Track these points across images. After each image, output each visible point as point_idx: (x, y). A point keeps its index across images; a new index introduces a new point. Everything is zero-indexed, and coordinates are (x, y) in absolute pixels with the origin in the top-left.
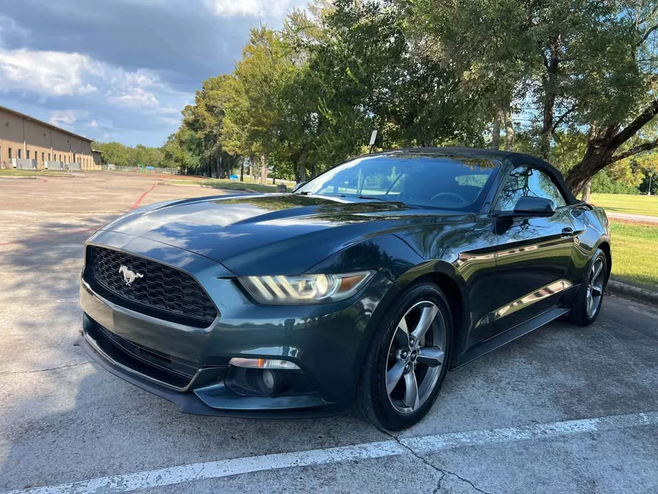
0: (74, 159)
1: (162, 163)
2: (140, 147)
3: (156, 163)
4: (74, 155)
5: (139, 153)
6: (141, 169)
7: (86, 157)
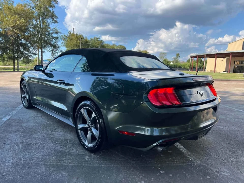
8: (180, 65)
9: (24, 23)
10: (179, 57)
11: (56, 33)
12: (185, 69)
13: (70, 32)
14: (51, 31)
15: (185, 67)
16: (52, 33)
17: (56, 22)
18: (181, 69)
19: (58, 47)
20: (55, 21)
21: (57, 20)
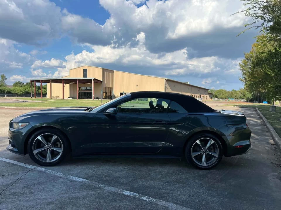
0: (201, 97)
1: (241, 97)
2: (233, 91)
3: (239, 97)
4: (201, 95)
5: (232, 93)
6: (229, 100)
7: (206, 96)
8: (9, 90)
10: (6, 79)
12: (16, 95)
15: (16, 92)
18: (10, 95)
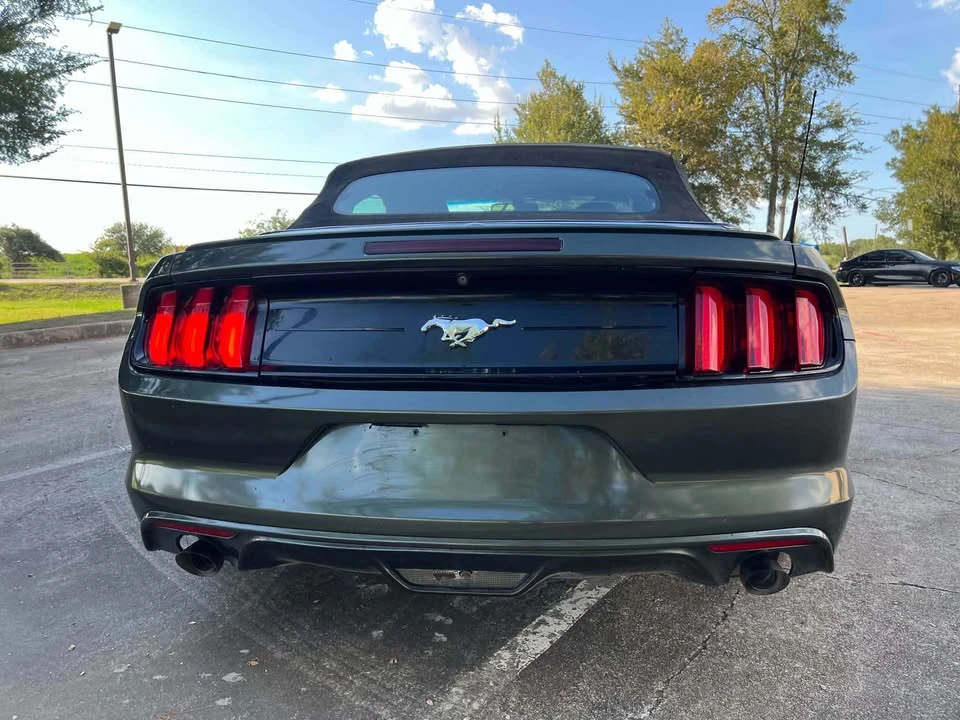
9: (704, 112)
11: (837, 124)
13: (934, 108)
14: (815, 121)
16: (819, 129)
17: (847, 77)
19: (845, 183)
20: (841, 75)
21: (853, 68)
